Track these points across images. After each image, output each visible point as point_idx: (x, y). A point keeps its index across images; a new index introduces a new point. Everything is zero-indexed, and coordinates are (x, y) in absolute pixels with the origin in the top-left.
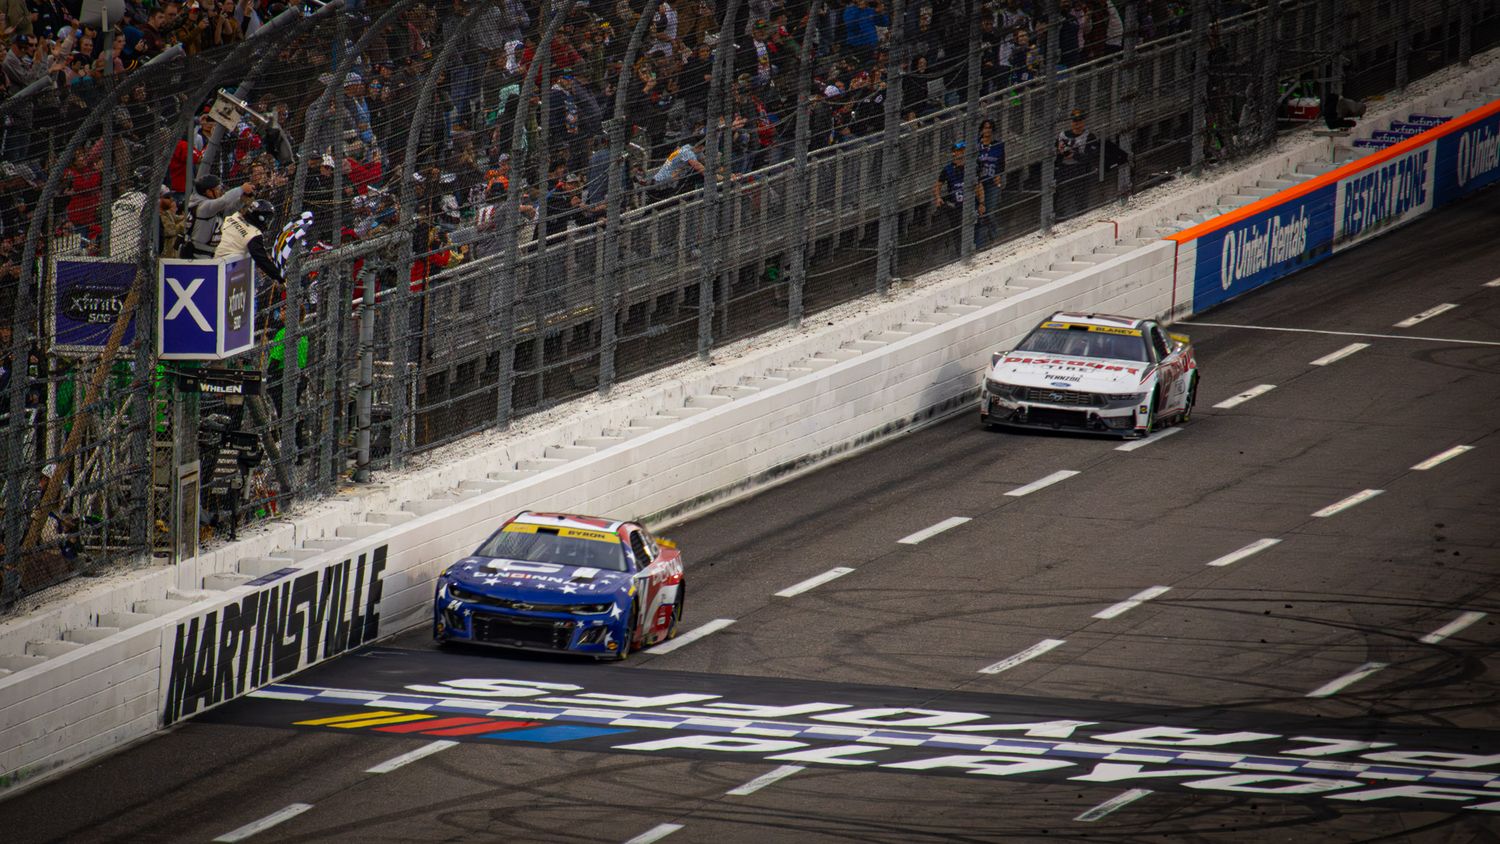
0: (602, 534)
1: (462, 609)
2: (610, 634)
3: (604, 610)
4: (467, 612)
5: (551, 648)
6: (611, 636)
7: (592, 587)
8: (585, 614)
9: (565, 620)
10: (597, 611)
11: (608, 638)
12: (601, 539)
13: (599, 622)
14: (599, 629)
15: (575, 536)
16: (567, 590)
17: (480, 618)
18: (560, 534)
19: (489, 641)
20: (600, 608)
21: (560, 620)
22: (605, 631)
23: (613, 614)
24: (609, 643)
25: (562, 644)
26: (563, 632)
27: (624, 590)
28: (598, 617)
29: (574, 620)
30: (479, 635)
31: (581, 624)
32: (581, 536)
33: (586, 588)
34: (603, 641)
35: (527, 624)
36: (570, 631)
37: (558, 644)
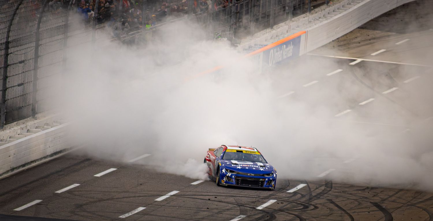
1: (231, 176)
3: (272, 175)
4: (233, 177)
5: (259, 186)
7: (266, 168)
8: (268, 176)
9: (263, 178)
13: (271, 179)
17: (237, 178)
21: (261, 178)
22: (272, 181)
25: (262, 185)
26: (262, 182)
28: (271, 177)
29: (265, 178)
30: (237, 183)
31: (267, 179)
34: (272, 184)
35: (253, 180)
36: (264, 182)
37: (261, 185)
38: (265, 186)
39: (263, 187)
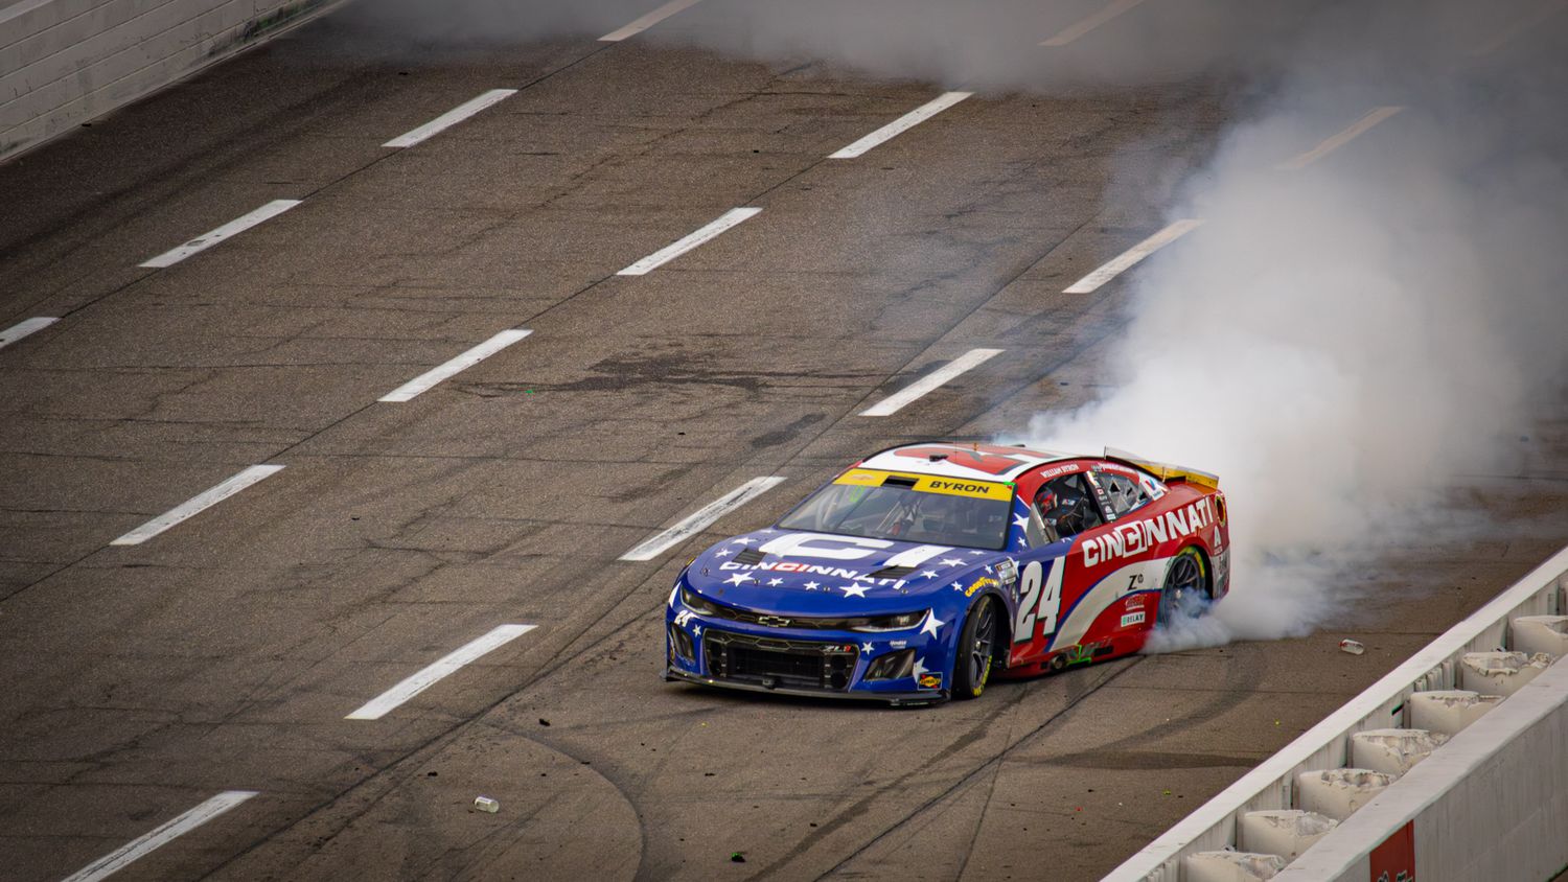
0: (985, 485)
1: (692, 623)
2: (921, 662)
3: (912, 623)
4: (697, 631)
5: (821, 688)
6: (924, 665)
7: (899, 584)
8: (877, 630)
9: (841, 642)
10: (898, 625)
11: (919, 669)
12: (981, 495)
13: (901, 644)
14: (901, 655)
15: (941, 490)
16: (855, 590)
17: (713, 640)
18: (916, 488)
19: (728, 678)
20: (904, 619)
21: (832, 641)
22: (911, 657)
23: (924, 630)
24: (922, 676)
25: (839, 682)
26: (838, 661)
27: (957, 586)
28: (898, 636)
29: (856, 640)
30: (714, 669)
31: (868, 648)
32: (950, 491)
33: (889, 587)
34: (910, 673)
35: (784, 649)
36: (853, 659)
37: (833, 681)
38: (858, 687)
39: (846, 691)
